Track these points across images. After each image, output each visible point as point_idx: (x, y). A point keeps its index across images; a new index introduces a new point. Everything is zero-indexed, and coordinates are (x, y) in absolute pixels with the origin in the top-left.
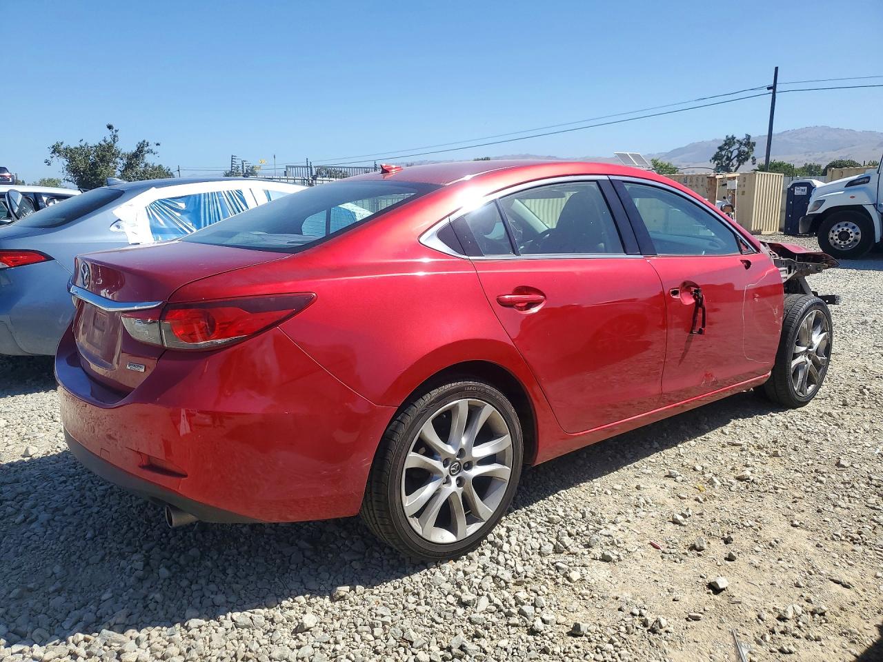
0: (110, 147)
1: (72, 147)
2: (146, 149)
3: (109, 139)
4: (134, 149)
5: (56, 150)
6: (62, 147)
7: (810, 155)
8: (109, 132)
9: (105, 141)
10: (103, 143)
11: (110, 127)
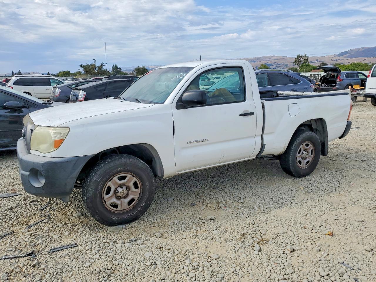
0: (94, 65)
1: (85, 65)
3: (94, 63)
4: (100, 65)
5: (81, 66)
6: (83, 65)
8: (94, 61)
10: (92, 64)
11: (94, 60)
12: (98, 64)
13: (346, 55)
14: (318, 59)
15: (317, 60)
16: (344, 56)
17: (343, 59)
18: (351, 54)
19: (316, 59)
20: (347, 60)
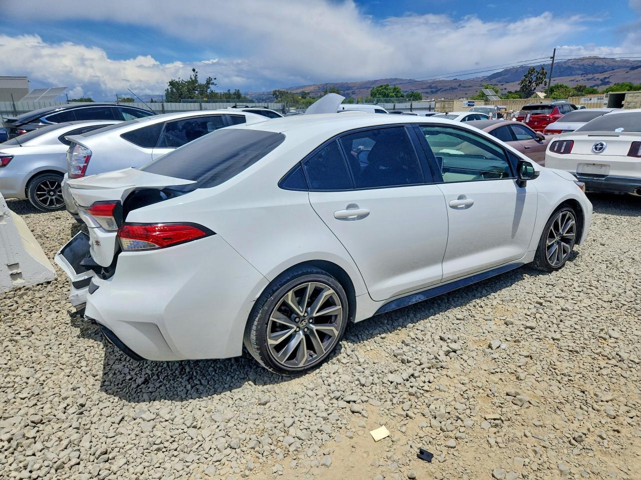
3: (193, 79)
4: (204, 82)
7: (584, 76)
8: (193, 74)
9: (191, 78)
11: (194, 70)
12: (202, 80)
13: (499, 78)
14: (460, 83)
15: (460, 85)
16: (496, 79)
17: (497, 83)
18: (507, 76)
19: (458, 84)
20: (502, 85)
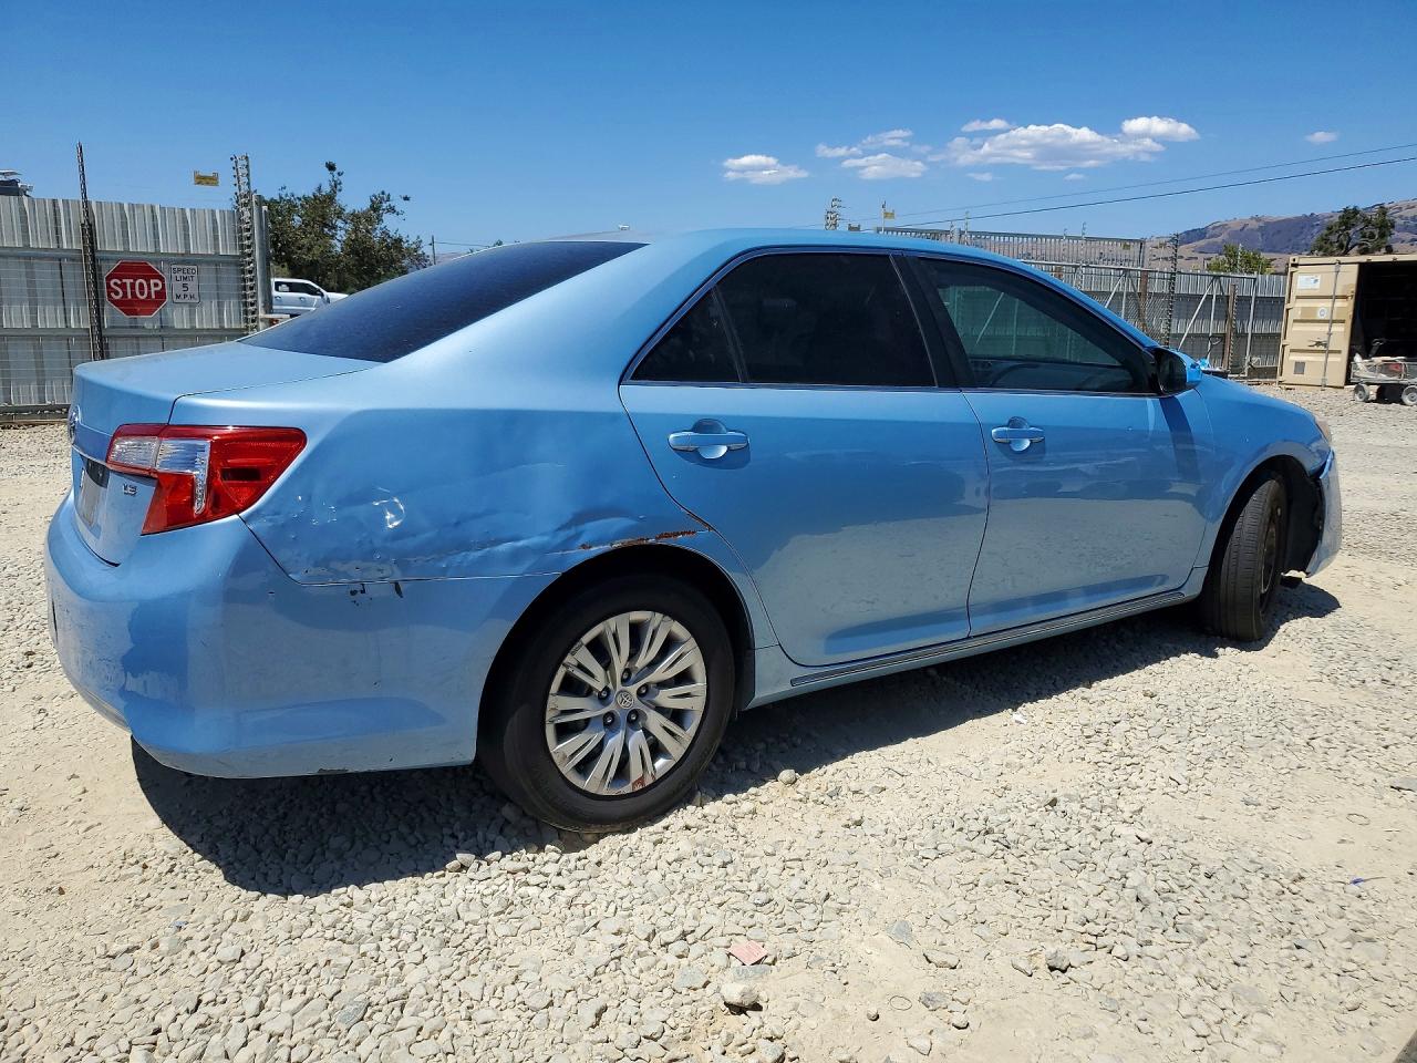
2: (385, 205)
